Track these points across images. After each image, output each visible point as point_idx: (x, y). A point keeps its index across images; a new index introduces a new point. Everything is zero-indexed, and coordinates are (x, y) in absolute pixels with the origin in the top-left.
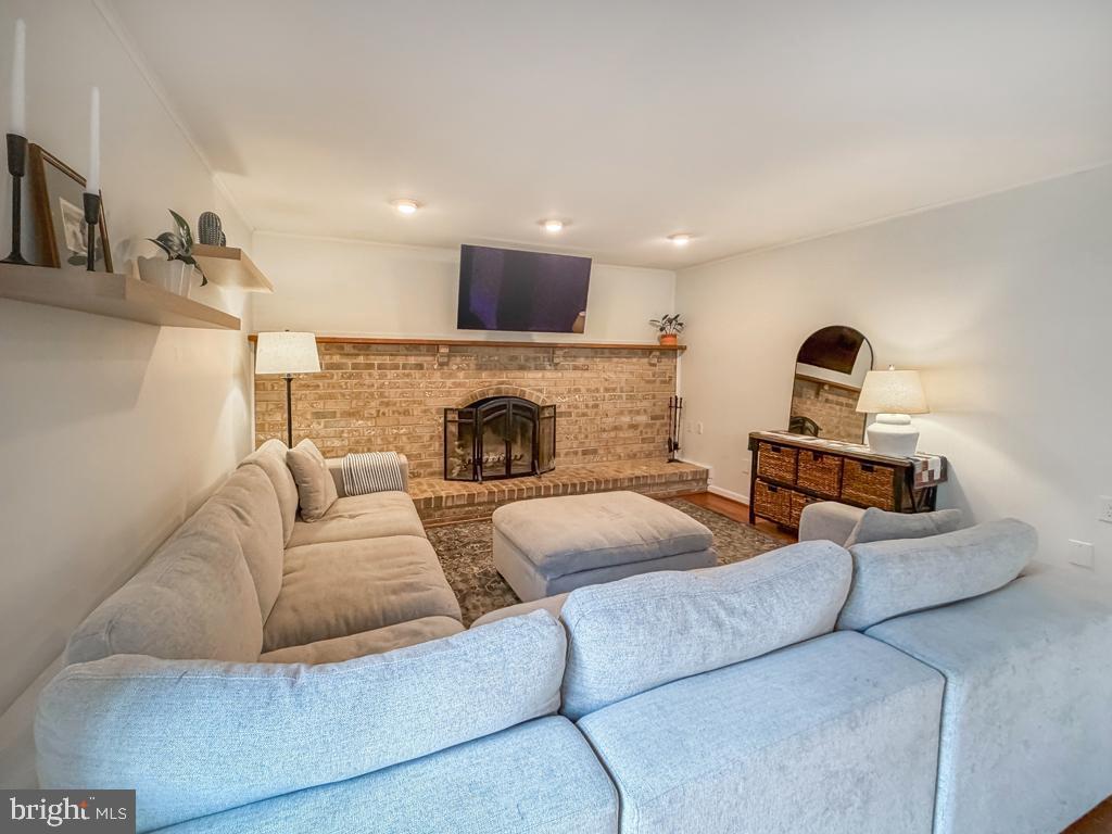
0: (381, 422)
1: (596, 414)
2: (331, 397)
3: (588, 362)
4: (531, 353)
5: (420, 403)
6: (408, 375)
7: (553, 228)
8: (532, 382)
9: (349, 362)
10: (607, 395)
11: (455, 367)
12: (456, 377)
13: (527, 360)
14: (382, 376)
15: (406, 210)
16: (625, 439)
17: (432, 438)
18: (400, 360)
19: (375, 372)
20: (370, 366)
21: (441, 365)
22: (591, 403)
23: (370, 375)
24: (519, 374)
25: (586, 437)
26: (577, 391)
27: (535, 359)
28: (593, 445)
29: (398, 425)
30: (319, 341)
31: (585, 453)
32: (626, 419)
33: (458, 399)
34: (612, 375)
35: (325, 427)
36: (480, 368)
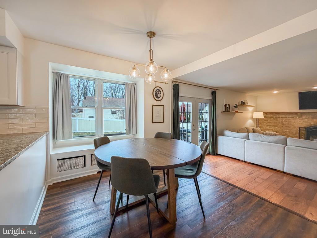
0: (282, 128)
2: (271, 123)
5: (293, 125)
6: (289, 119)
9: (275, 116)
14: (283, 119)
15: (275, 92)
18: (287, 116)
19: (281, 118)
20: (280, 117)
21: (299, 117)
29: (286, 129)
30: (263, 113)
33: (305, 125)
35: (269, 128)
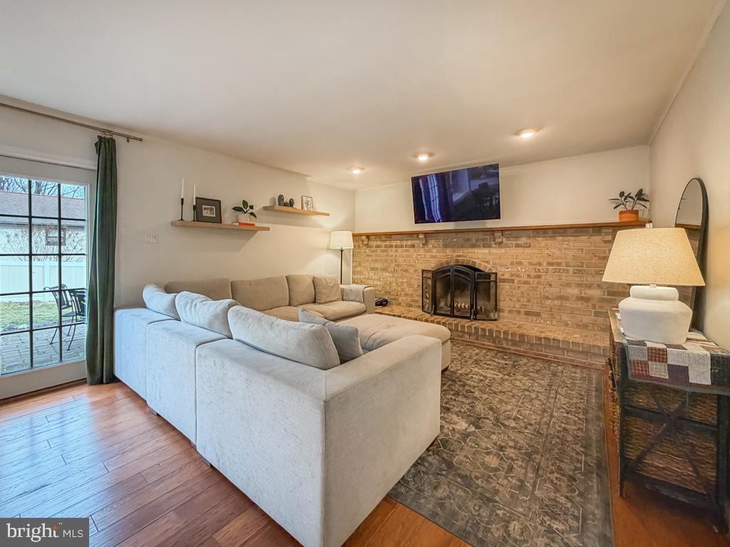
0: (396, 275)
1: (538, 283)
2: (376, 261)
3: (528, 241)
4: (481, 236)
5: (413, 266)
6: (407, 251)
7: (423, 159)
8: (480, 257)
9: (384, 244)
10: (550, 268)
11: (431, 246)
12: (433, 252)
13: (477, 241)
14: (397, 251)
15: (357, 172)
16: (573, 308)
17: (418, 286)
18: (404, 243)
19: (394, 249)
20: (391, 246)
21: (423, 245)
22: (533, 274)
23: (391, 250)
24: (472, 250)
25: (529, 301)
26: (520, 263)
27: (483, 240)
28: (536, 309)
31: (527, 313)
32: (574, 291)
33: (432, 265)
34: (558, 253)
36: (445, 246)
